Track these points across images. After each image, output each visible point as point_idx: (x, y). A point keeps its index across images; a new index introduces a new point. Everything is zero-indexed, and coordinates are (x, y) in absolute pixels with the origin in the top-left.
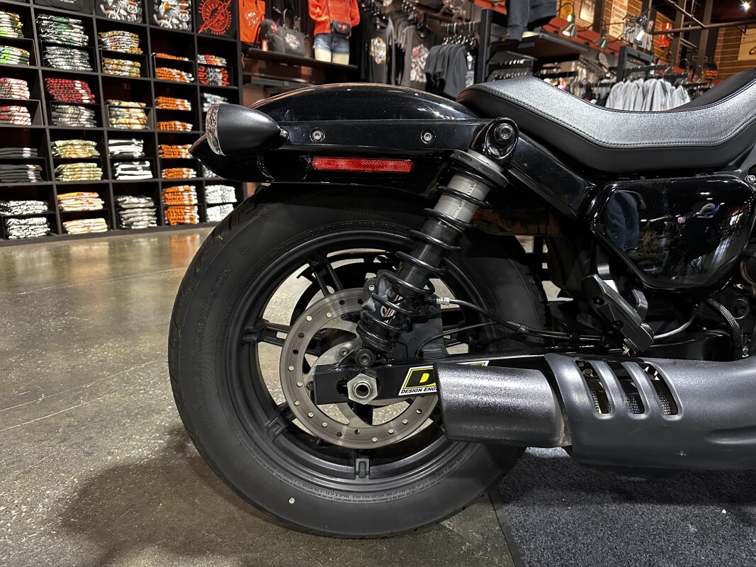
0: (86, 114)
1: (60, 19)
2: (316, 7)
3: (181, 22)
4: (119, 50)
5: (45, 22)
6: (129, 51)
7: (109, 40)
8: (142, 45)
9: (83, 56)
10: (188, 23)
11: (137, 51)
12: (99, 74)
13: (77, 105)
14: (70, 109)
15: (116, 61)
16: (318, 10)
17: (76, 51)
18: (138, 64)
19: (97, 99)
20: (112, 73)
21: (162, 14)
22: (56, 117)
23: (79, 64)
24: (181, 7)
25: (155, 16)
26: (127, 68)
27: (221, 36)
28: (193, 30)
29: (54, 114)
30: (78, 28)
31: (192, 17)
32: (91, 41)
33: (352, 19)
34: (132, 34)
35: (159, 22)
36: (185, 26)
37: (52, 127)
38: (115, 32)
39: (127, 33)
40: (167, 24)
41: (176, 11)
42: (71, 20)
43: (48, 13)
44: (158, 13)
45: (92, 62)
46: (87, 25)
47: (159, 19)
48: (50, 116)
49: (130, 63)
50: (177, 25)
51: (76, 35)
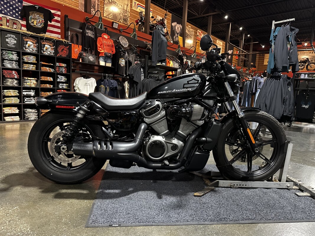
0: (16, 81)
1: (9, 52)
2: (100, 48)
3: (51, 53)
4: (29, 62)
5: (4, 53)
6: (32, 62)
7: (26, 58)
8: (37, 60)
9: (16, 63)
10: (53, 53)
11: (35, 61)
12: (21, 69)
13: (12, 79)
14: (10, 80)
15: (27, 65)
16: (101, 49)
17: (14, 62)
18: (35, 66)
19: (20, 77)
20: (26, 69)
21: (45, 50)
22: (5, 83)
23: (15, 66)
24: (51, 48)
25: (42, 51)
26: (31, 67)
27: (65, 57)
28: (55, 55)
29: (4, 81)
30: (15, 55)
31: (55, 51)
32: (19, 59)
33: (112, 52)
34: (34, 57)
35: (43, 53)
36: (52, 54)
37: (3, 86)
38: (28, 56)
39: (32, 56)
40: (46, 53)
41: (50, 50)
42: (13, 52)
43: (6, 50)
44: (43, 50)
45: (19, 65)
46: (18, 54)
47: (43, 52)
48: (3, 82)
49: (32, 65)
50: (49, 54)
51: (15, 57)
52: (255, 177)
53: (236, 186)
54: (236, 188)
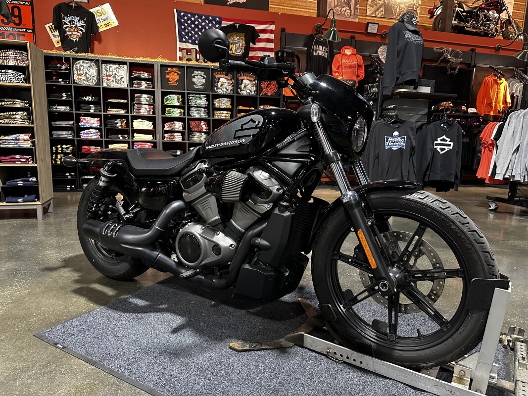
0: (204, 136)
1: (197, 96)
3: (251, 91)
4: (221, 107)
5: (191, 98)
6: (225, 107)
7: (217, 103)
8: (232, 104)
9: (205, 111)
10: (254, 91)
11: (229, 106)
12: (211, 118)
13: (201, 132)
14: (197, 134)
15: (219, 112)
16: (337, 74)
17: (202, 109)
18: (230, 113)
19: (209, 129)
20: (217, 117)
21: (243, 88)
22: (192, 138)
23: (203, 115)
24: (252, 84)
25: (239, 90)
26: (224, 115)
27: (272, 96)
28: (257, 95)
29: (191, 136)
30: (204, 99)
31: (257, 88)
32: (209, 105)
34: (228, 99)
35: (240, 92)
36: (253, 93)
37: (189, 142)
38: (220, 99)
39: (225, 99)
40: (244, 93)
41: (249, 86)
42: (202, 96)
43: (193, 94)
44: (240, 88)
45: (209, 114)
46: (208, 97)
48: (189, 137)
49: (226, 112)
50: (249, 93)
51: (203, 102)
52: (397, 351)
53: (338, 356)
54: (336, 361)
